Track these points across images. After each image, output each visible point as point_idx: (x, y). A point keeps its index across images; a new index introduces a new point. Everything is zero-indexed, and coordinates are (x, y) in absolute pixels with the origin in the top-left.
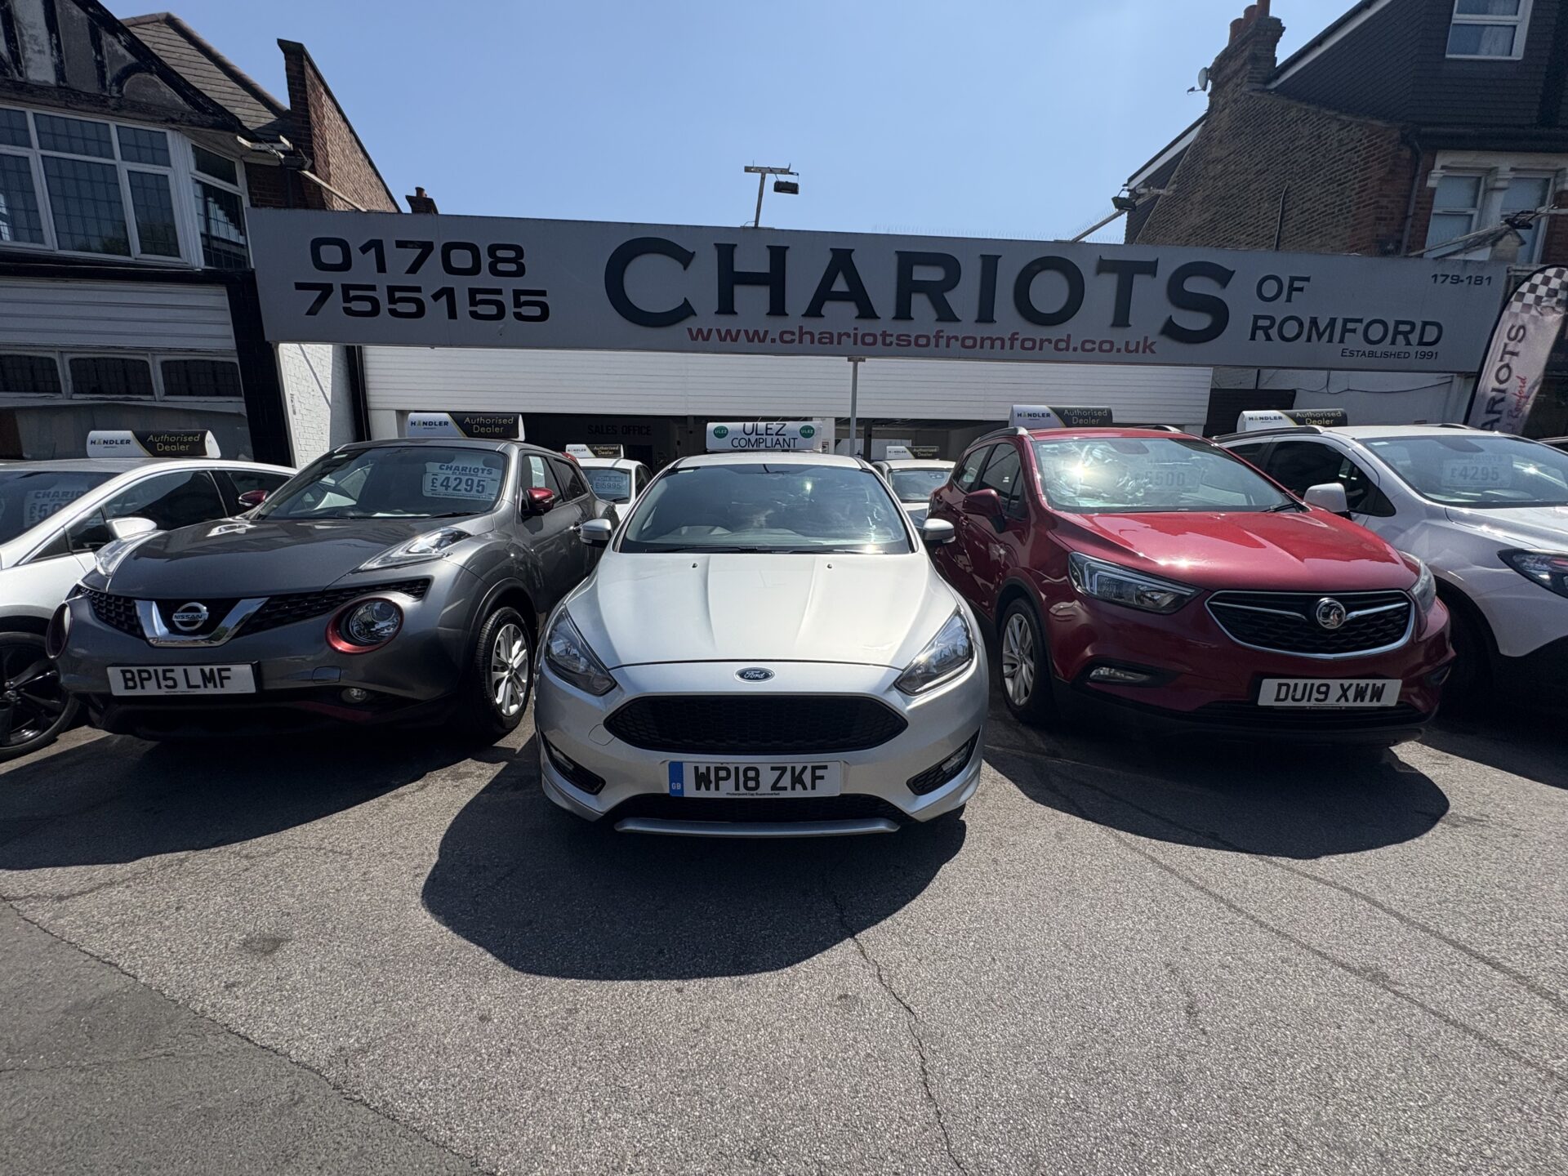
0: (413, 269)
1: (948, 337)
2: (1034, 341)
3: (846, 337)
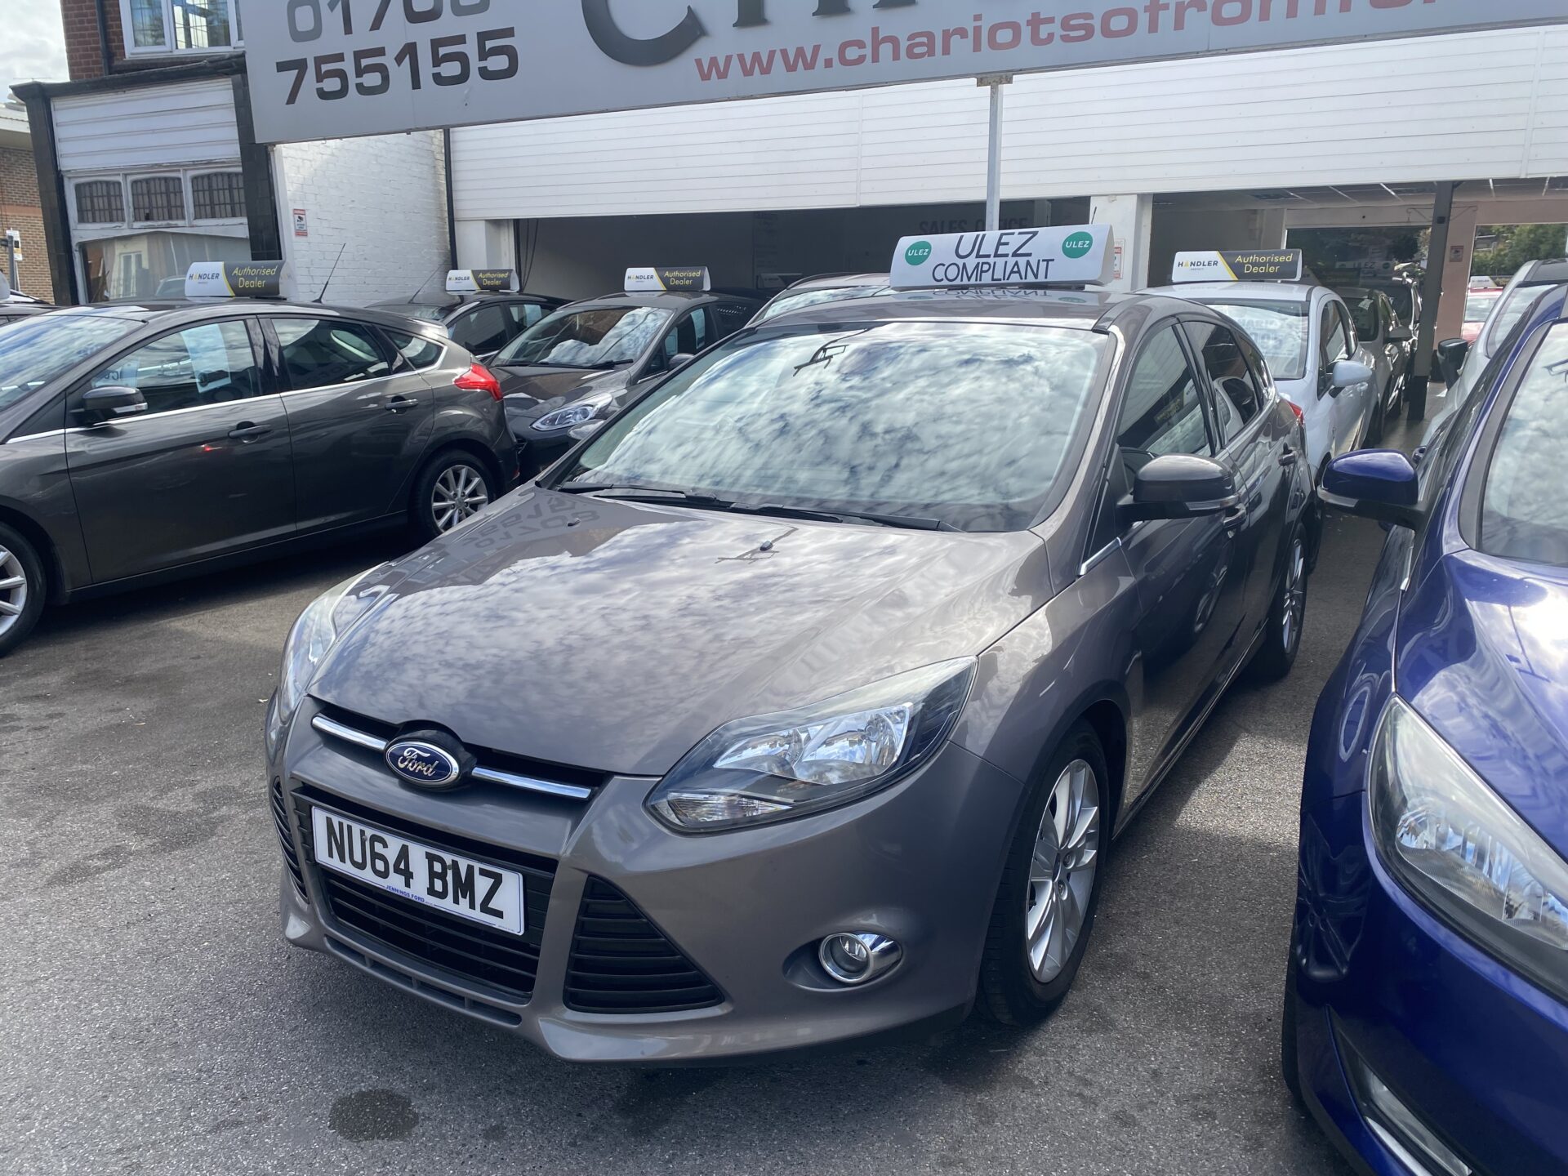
0: (376, 25)
3: (959, 37)
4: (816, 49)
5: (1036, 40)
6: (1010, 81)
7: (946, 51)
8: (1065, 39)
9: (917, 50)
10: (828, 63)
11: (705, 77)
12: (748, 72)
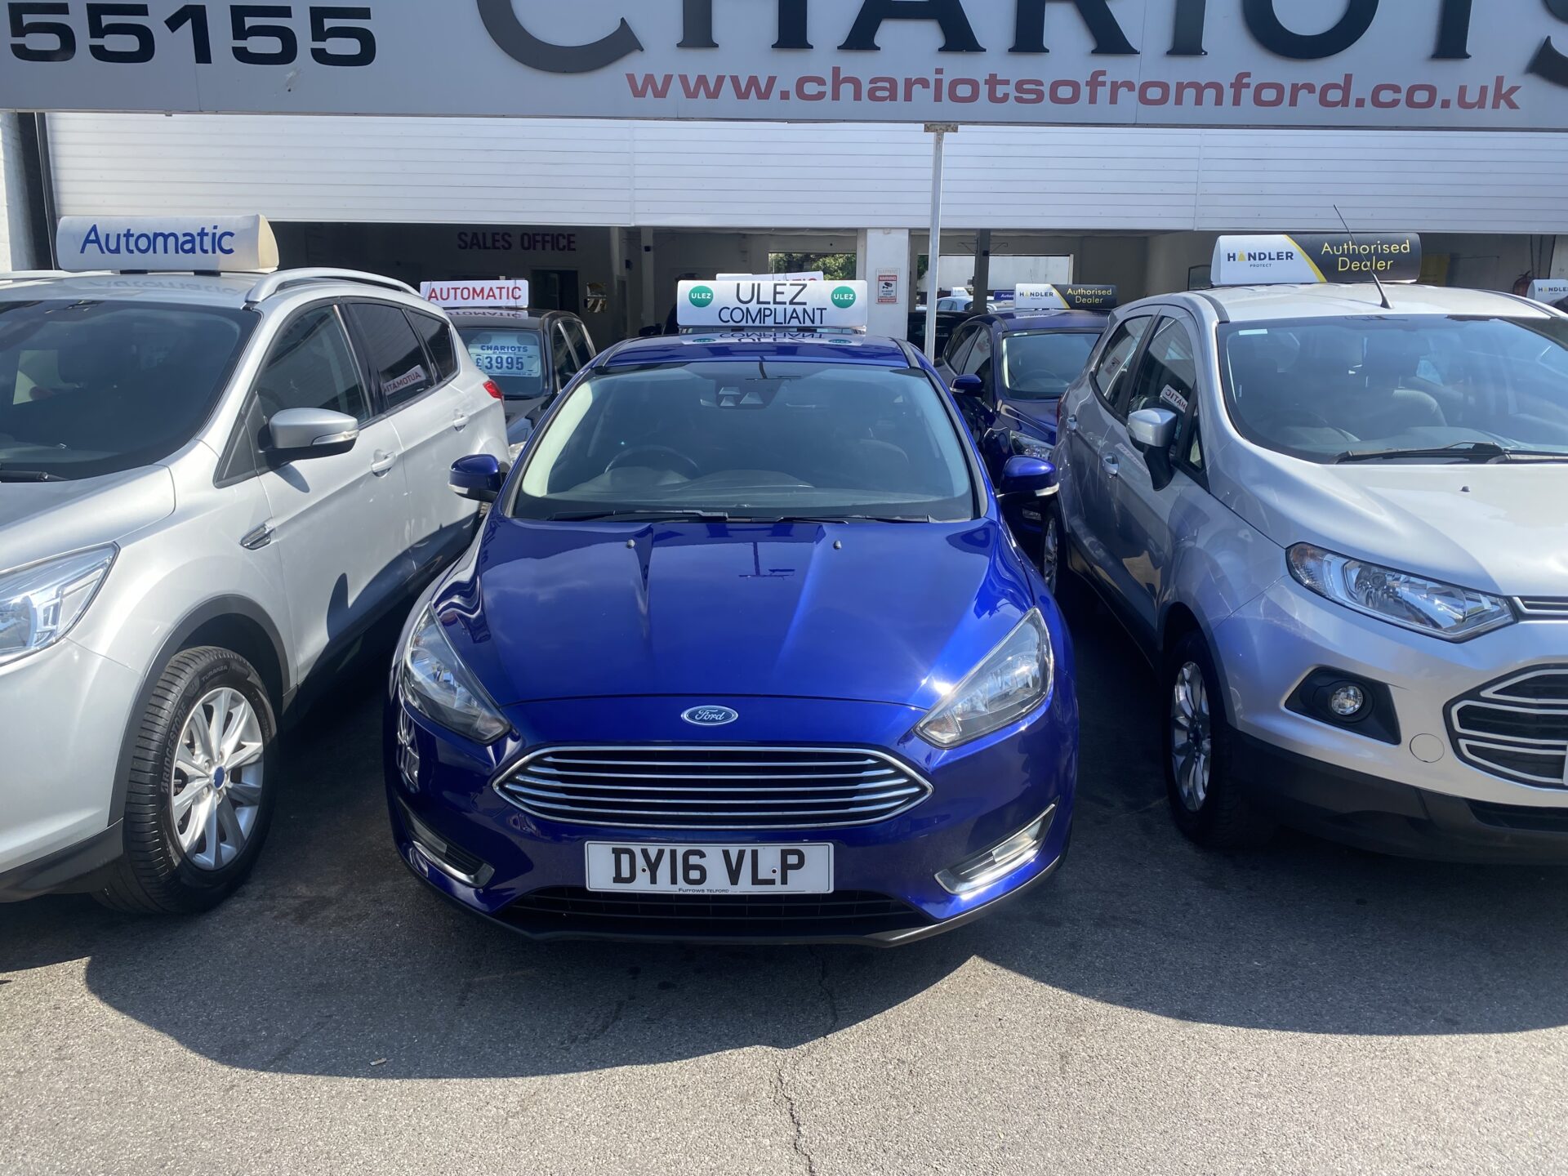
1: (1112, 82)
2: (1279, 88)
3: (920, 86)
4: (771, 81)
5: (992, 97)
6: (955, 130)
7: (908, 97)
8: (1019, 100)
9: (879, 94)
10: (785, 95)
11: (639, 93)
12: (691, 94)
